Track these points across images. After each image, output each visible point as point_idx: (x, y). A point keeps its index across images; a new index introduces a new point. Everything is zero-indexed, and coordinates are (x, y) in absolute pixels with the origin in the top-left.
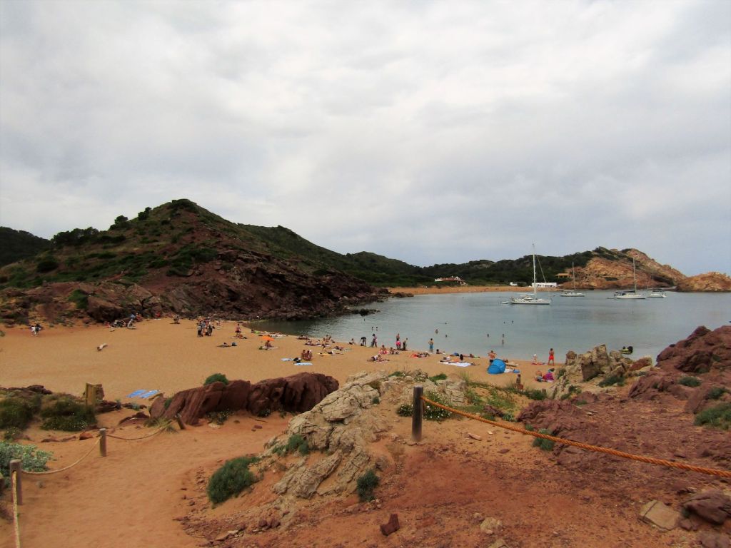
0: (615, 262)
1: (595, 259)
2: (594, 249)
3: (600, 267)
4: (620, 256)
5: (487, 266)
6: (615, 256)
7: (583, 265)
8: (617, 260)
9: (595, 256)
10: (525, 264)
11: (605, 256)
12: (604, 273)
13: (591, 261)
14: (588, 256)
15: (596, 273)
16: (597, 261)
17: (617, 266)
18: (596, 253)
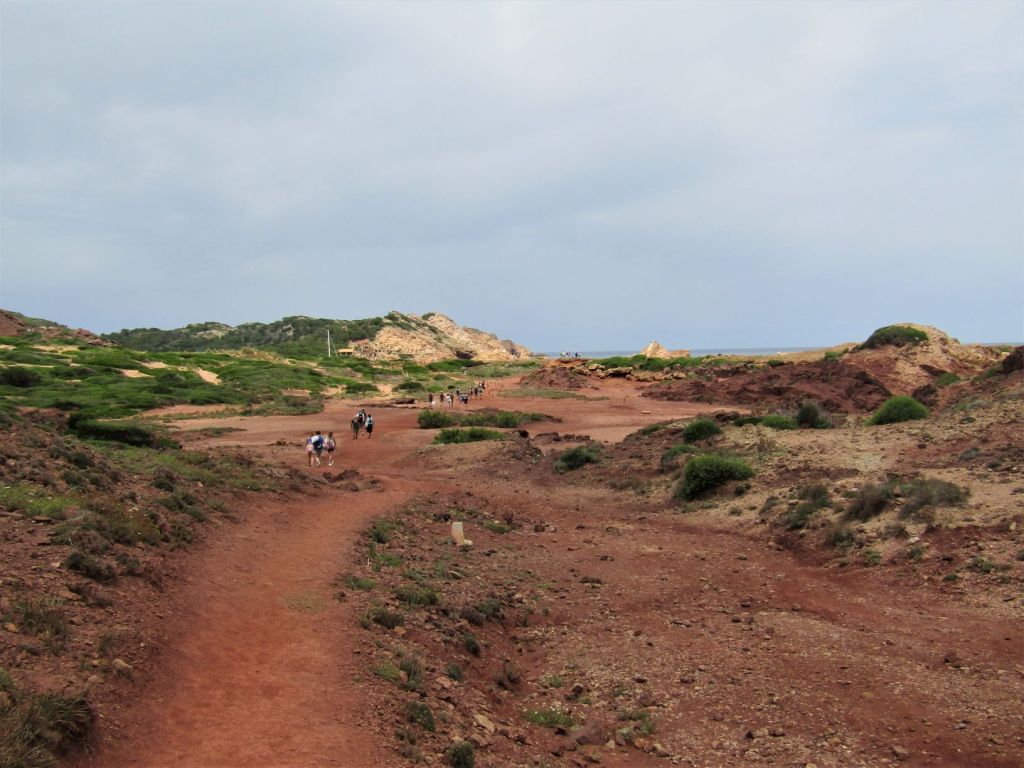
0: (412, 333)
1: (387, 328)
2: (387, 314)
3: (394, 340)
4: (419, 325)
5: (220, 334)
6: (413, 325)
7: (372, 337)
8: (415, 329)
9: (388, 324)
10: (284, 331)
11: (399, 325)
12: (397, 348)
13: (382, 332)
14: (378, 324)
15: (389, 348)
16: (389, 332)
17: (414, 338)
18: (389, 321)
